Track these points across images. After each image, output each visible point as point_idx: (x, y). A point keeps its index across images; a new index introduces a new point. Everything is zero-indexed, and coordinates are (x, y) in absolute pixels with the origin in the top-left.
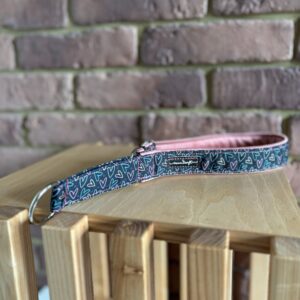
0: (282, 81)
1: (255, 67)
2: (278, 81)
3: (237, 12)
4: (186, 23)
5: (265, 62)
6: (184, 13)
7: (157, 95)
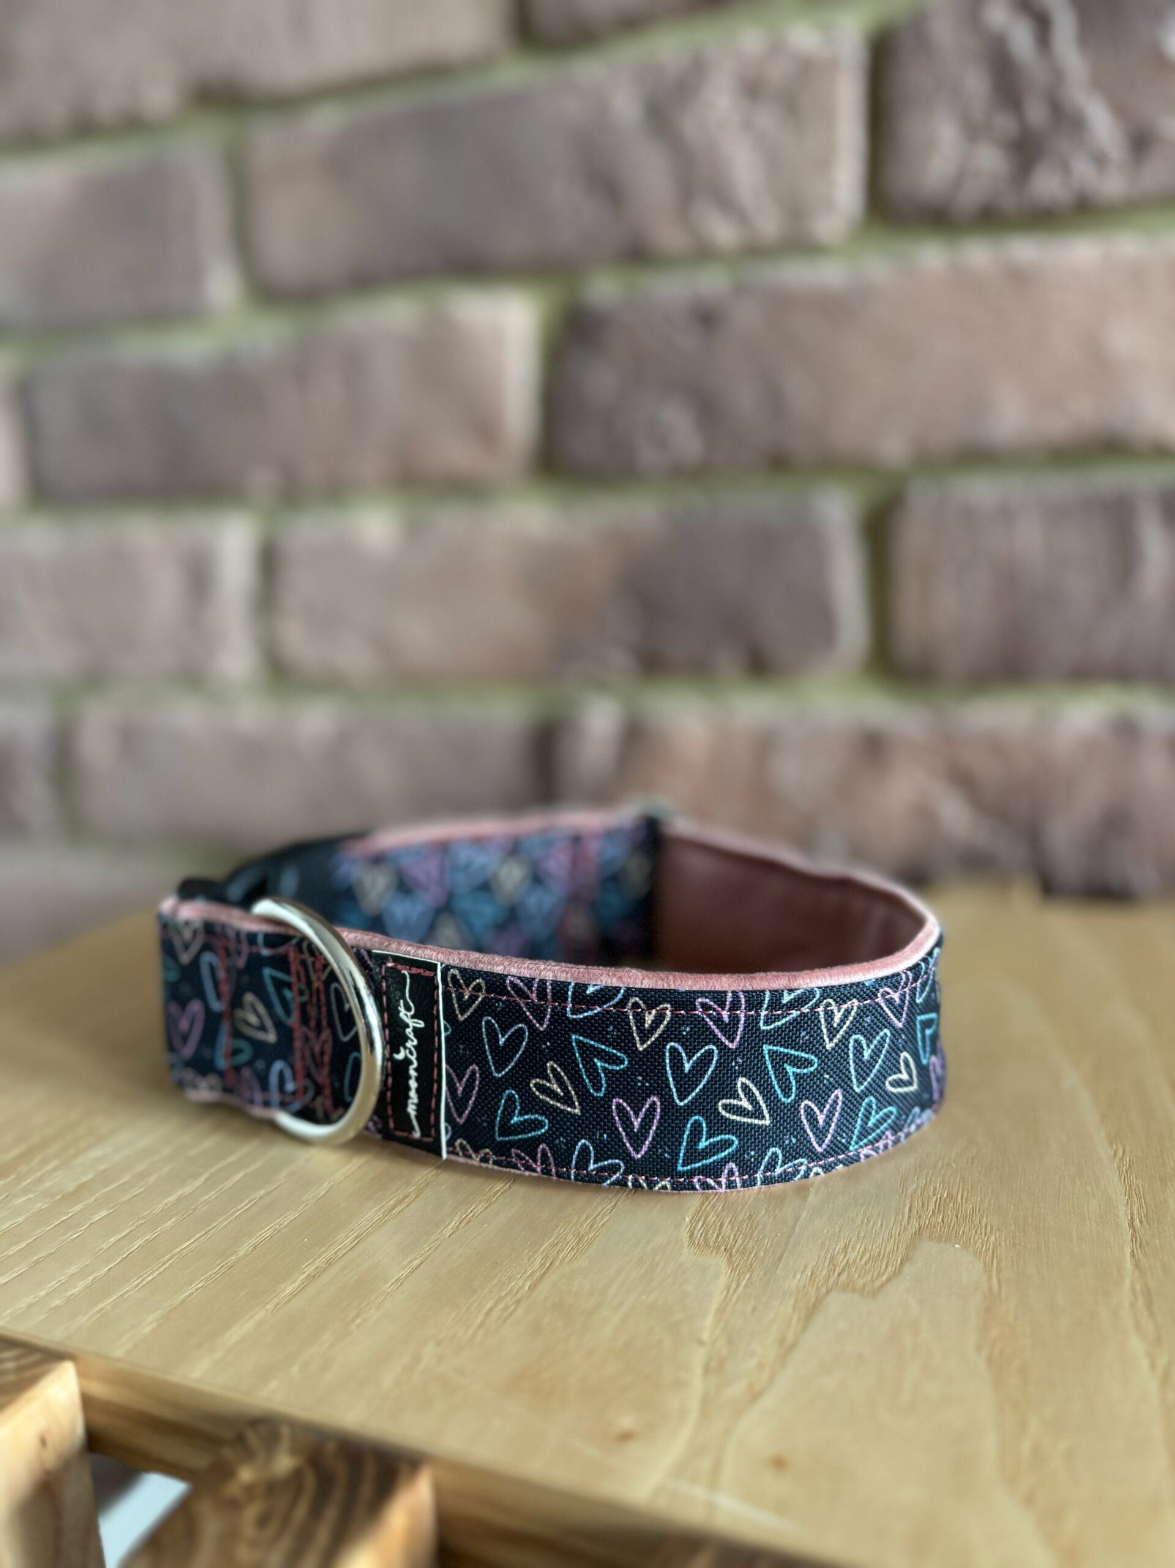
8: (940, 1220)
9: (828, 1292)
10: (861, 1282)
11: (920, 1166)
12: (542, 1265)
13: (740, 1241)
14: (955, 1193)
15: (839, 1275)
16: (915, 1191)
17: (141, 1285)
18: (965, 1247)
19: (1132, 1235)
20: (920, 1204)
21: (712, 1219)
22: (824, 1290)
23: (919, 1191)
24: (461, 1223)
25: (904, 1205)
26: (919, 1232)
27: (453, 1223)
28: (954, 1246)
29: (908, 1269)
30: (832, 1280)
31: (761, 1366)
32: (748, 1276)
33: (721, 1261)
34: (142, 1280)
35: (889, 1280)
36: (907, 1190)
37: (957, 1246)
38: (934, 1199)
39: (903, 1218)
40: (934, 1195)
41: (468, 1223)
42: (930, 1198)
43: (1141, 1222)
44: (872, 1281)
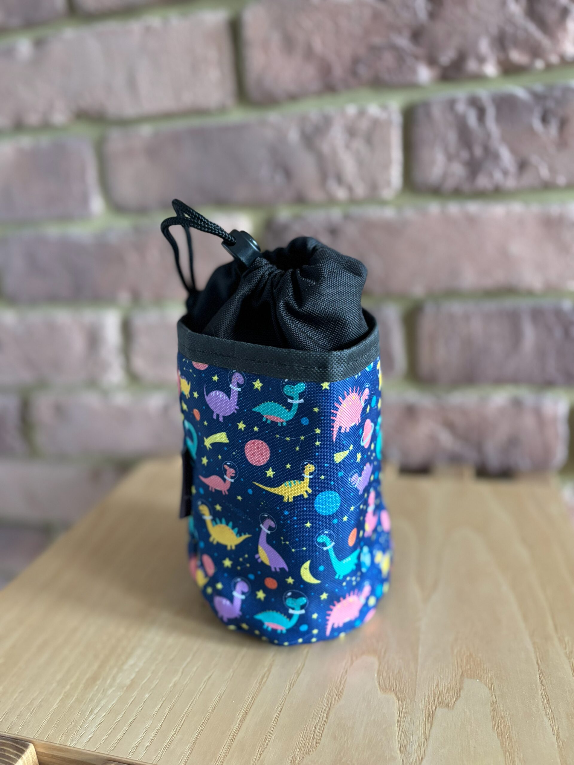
0: (567, 333)
1: (509, 303)
2: (558, 333)
3: (466, 187)
4: (356, 211)
5: (530, 293)
6: (350, 189)
8: (469, 667)
9: (436, 708)
10: (446, 702)
12: (328, 704)
13: (398, 685)
14: (472, 653)
15: (438, 699)
16: (457, 652)
17: (177, 732)
18: (481, 680)
19: (539, 668)
20: (460, 660)
21: (385, 674)
22: (434, 707)
23: (459, 653)
24: (291, 686)
25: (455, 661)
26: (462, 675)
27: (288, 686)
28: (476, 680)
29: (462, 694)
30: (436, 702)
32: (405, 703)
33: (393, 695)
34: (176, 730)
35: (456, 700)
36: (454, 652)
37: (478, 680)
38: (465, 657)
39: (455, 667)
40: (464, 654)
41: (293, 685)
42: (463, 656)
43: (541, 661)
44: (451, 701)
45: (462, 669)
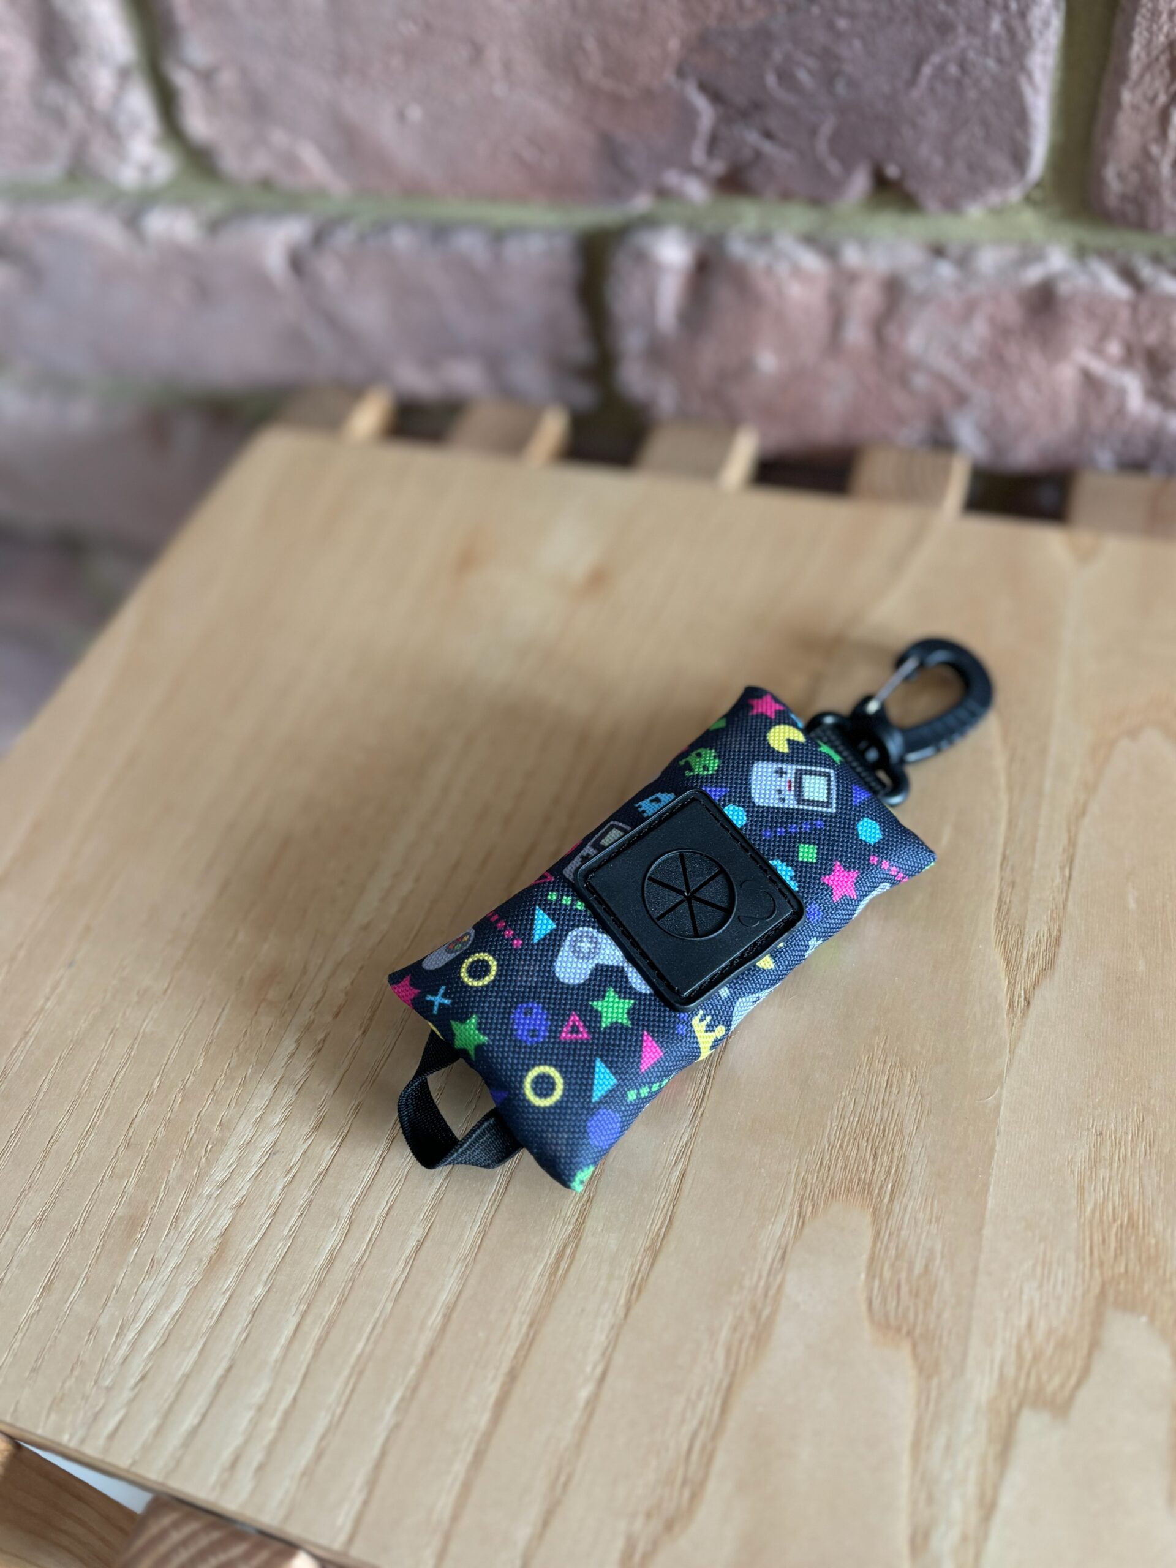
7: (706, 112)
8: (1122, 1270)
9: (1020, 1406)
10: (1050, 1388)
11: (1095, 1162)
12: (726, 1366)
13: (921, 1317)
14: (1136, 1217)
15: (1028, 1375)
16: (1094, 1211)
18: (1152, 1320)
20: (1101, 1238)
21: (887, 1274)
22: (1014, 1404)
23: (1097, 1214)
24: (632, 1293)
25: (1084, 1239)
26: (1103, 1294)
27: (624, 1292)
28: (1140, 1318)
29: (1096, 1364)
30: (1022, 1384)
31: (964, 1538)
32: (936, 1383)
33: (906, 1349)
35: (1079, 1384)
36: (1085, 1212)
37: (1144, 1319)
38: (1114, 1230)
39: (1084, 1266)
40: (1114, 1220)
41: (639, 1292)
42: (1110, 1227)
44: (1062, 1386)
45: (1102, 1273)
